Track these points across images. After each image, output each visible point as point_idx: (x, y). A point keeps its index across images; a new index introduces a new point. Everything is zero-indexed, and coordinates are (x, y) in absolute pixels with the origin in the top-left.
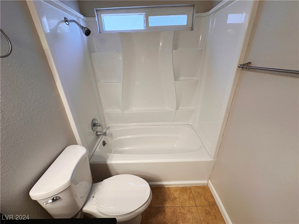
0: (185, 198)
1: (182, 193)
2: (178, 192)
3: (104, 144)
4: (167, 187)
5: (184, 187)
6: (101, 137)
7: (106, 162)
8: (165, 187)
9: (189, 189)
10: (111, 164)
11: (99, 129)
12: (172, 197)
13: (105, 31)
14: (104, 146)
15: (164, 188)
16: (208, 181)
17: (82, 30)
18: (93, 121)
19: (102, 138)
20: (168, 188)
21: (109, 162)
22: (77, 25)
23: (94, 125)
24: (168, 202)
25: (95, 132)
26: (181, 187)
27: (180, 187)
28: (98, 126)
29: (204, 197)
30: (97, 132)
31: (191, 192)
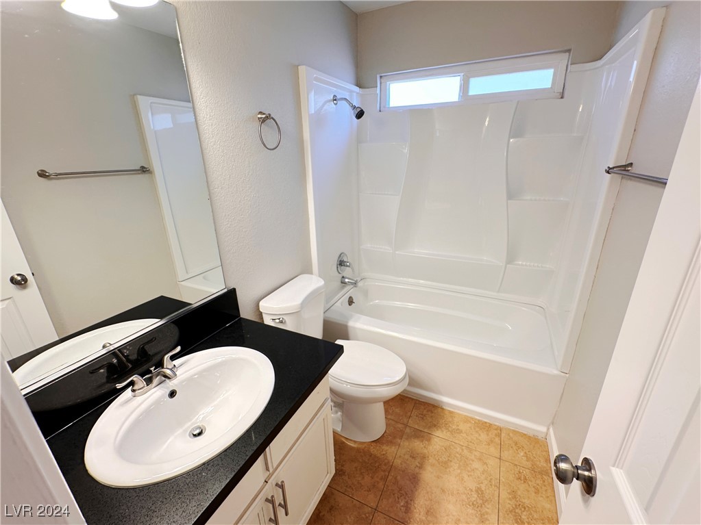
0: (480, 438)
1: (477, 429)
2: (469, 425)
3: (351, 302)
4: (449, 409)
5: (486, 423)
6: (348, 288)
7: (347, 322)
8: (444, 407)
9: (496, 429)
10: (354, 328)
11: (347, 272)
12: (454, 427)
13: (389, 108)
14: (350, 305)
15: (443, 409)
16: (548, 429)
17: (353, 112)
18: (340, 256)
19: (350, 291)
20: (451, 412)
21: (351, 324)
22: (348, 105)
23: (341, 263)
24: (443, 431)
25: (341, 276)
26: (479, 420)
27: (476, 419)
28: (347, 266)
29: (525, 453)
30: (343, 277)
31: (499, 435)
